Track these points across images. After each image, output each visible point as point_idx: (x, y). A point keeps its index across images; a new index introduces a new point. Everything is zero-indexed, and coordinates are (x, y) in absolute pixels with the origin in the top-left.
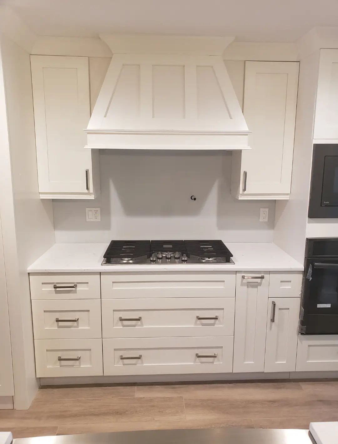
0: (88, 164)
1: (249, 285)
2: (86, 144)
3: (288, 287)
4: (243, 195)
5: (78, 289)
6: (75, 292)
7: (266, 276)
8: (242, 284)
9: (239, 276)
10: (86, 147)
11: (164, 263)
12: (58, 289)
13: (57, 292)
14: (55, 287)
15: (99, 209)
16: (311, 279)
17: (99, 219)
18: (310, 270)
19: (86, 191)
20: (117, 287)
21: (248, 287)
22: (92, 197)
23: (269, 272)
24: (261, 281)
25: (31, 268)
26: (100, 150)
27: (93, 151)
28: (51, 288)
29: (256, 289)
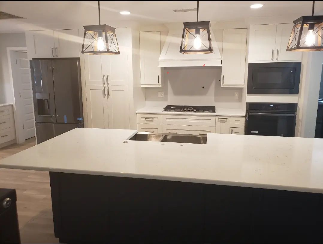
0: (159, 73)
1: (221, 122)
2: (158, 65)
3: (238, 123)
4: (223, 85)
5: (154, 120)
6: (153, 121)
7: (229, 118)
8: (218, 121)
9: (217, 117)
10: (158, 66)
11: (186, 112)
12: (147, 120)
13: (146, 121)
14: (146, 119)
15: (163, 92)
16: (248, 119)
17: (163, 97)
18: (247, 116)
19: (158, 84)
20: (168, 120)
21: (221, 123)
22: (160, 86)
23: (230, 116)
24: (227, 120)
25: (137, 111)
26: (164, 67)
27: (161, 68)
28: (144, 119)
29: (224, 123)
